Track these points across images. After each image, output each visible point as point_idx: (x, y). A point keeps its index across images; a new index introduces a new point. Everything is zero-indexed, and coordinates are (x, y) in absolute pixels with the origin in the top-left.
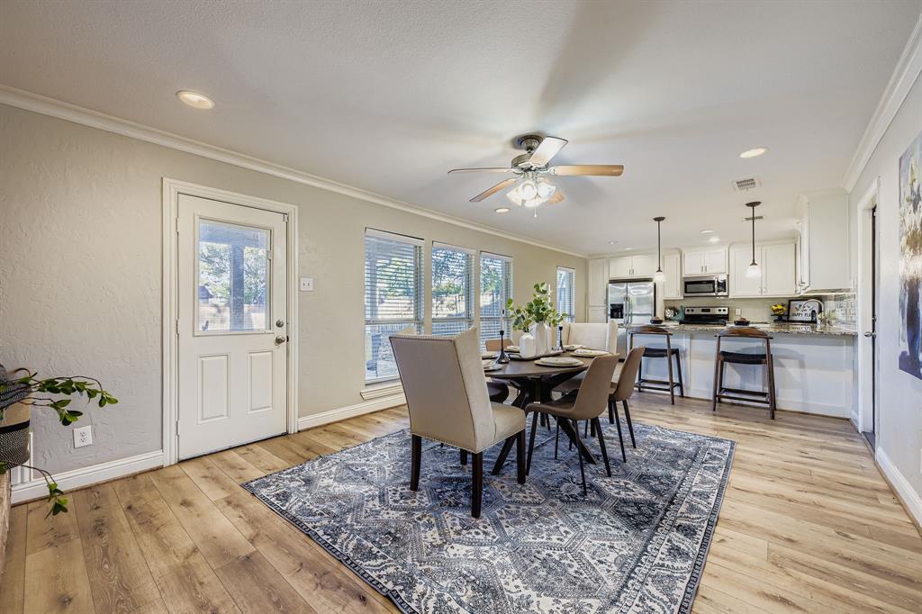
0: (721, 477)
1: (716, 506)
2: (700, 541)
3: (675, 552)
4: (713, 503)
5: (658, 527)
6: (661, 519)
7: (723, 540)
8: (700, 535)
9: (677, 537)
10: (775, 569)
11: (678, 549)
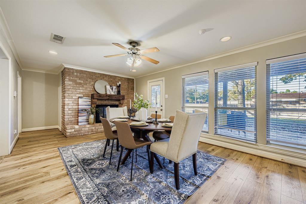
0: (82, 194)
1: (71, 178)
2: (68, 166)
3: (71, 161)
4: (74, 178)
5: (79, 162)
6: (81, 164)
7: (63, 170)
8: (69, 167)
9: (73, 164)
10: (47, 172)
11: (71, 162)
